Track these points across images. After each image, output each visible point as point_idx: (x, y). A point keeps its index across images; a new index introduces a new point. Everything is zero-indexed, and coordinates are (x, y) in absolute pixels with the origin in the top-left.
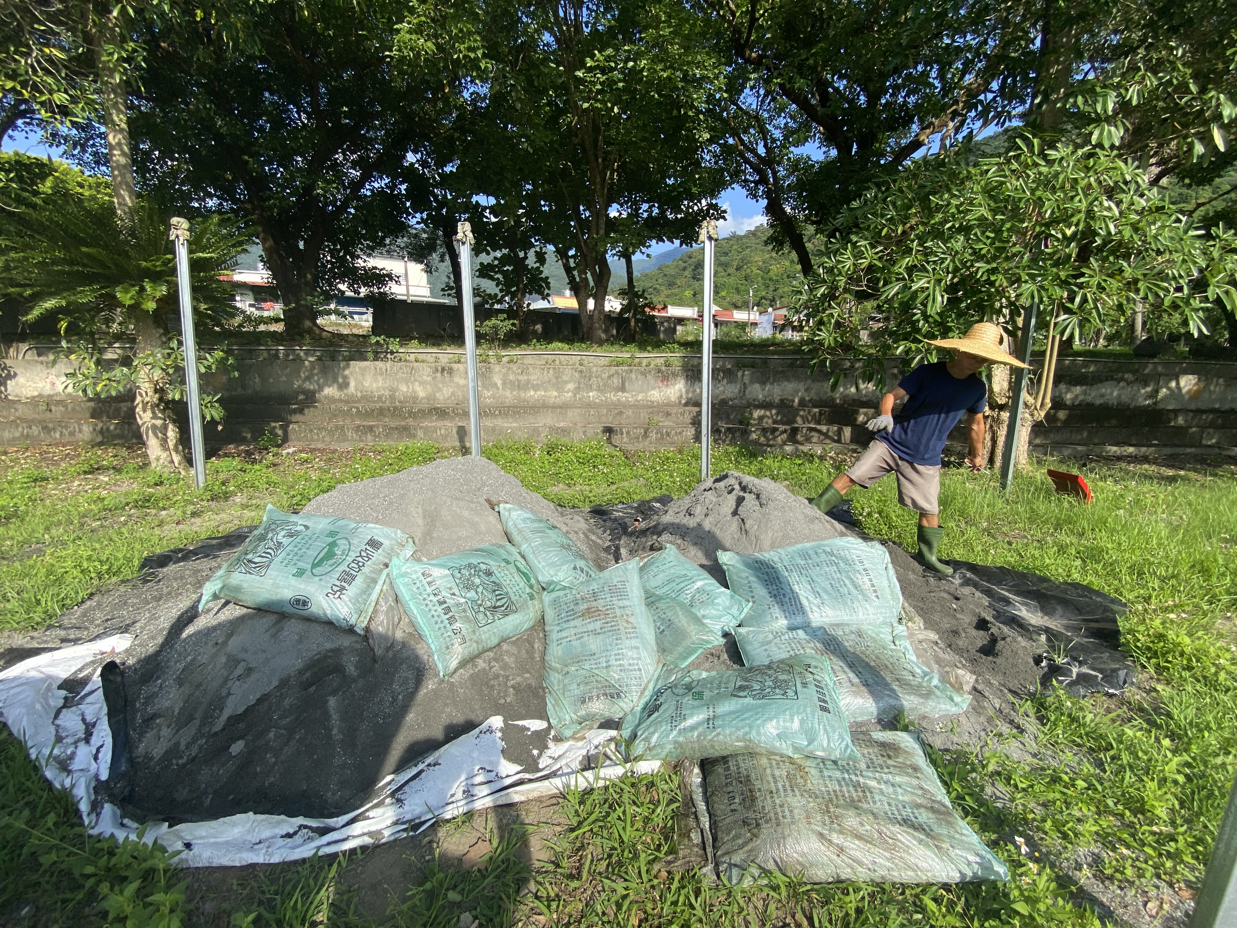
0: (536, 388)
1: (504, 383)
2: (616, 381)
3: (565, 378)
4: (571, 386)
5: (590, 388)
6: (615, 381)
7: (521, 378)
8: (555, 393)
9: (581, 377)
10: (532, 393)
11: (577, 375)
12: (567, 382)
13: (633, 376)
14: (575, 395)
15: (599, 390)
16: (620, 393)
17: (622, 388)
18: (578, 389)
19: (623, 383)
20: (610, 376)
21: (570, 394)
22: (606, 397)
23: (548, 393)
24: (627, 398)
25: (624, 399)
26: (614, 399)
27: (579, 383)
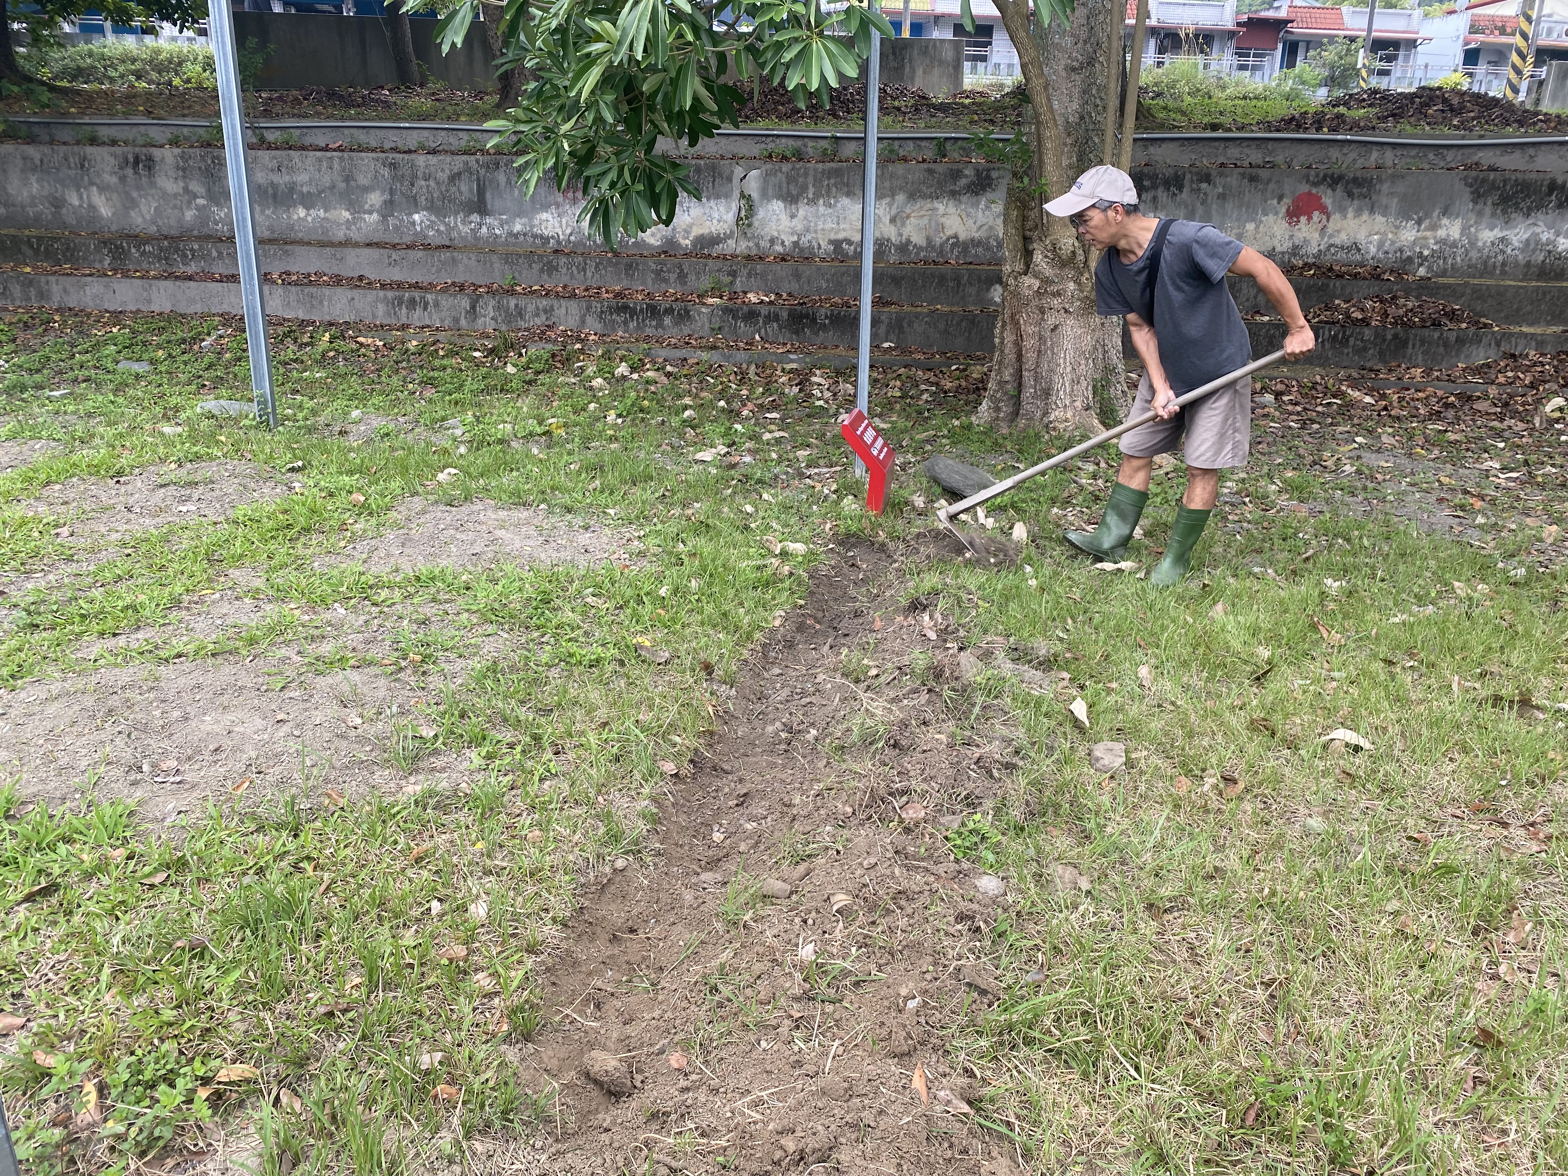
0: (308, 201)
2: (466, 189)
3: (363, 180)
4: (375, 198)
5: (414, 204)
6: (464, 188)
7: (276, 178)
8: (346, 215)
9: (394, 178)
10: (302, 212)
11: (386, 172)
12: (367, 189)
13: (502, 177)
14: (384, 217)
15: (431, 208)
16: (475, 217)
17: (480, 207)
18: (389, 208)
19: (481, 192)
20: (454, 177)
21: (375, 216)
22: (447, 225)
23: (332, 215)
24: (490, 228)
25: (484, 230)
26: (465, 230)
27: (392, 192)
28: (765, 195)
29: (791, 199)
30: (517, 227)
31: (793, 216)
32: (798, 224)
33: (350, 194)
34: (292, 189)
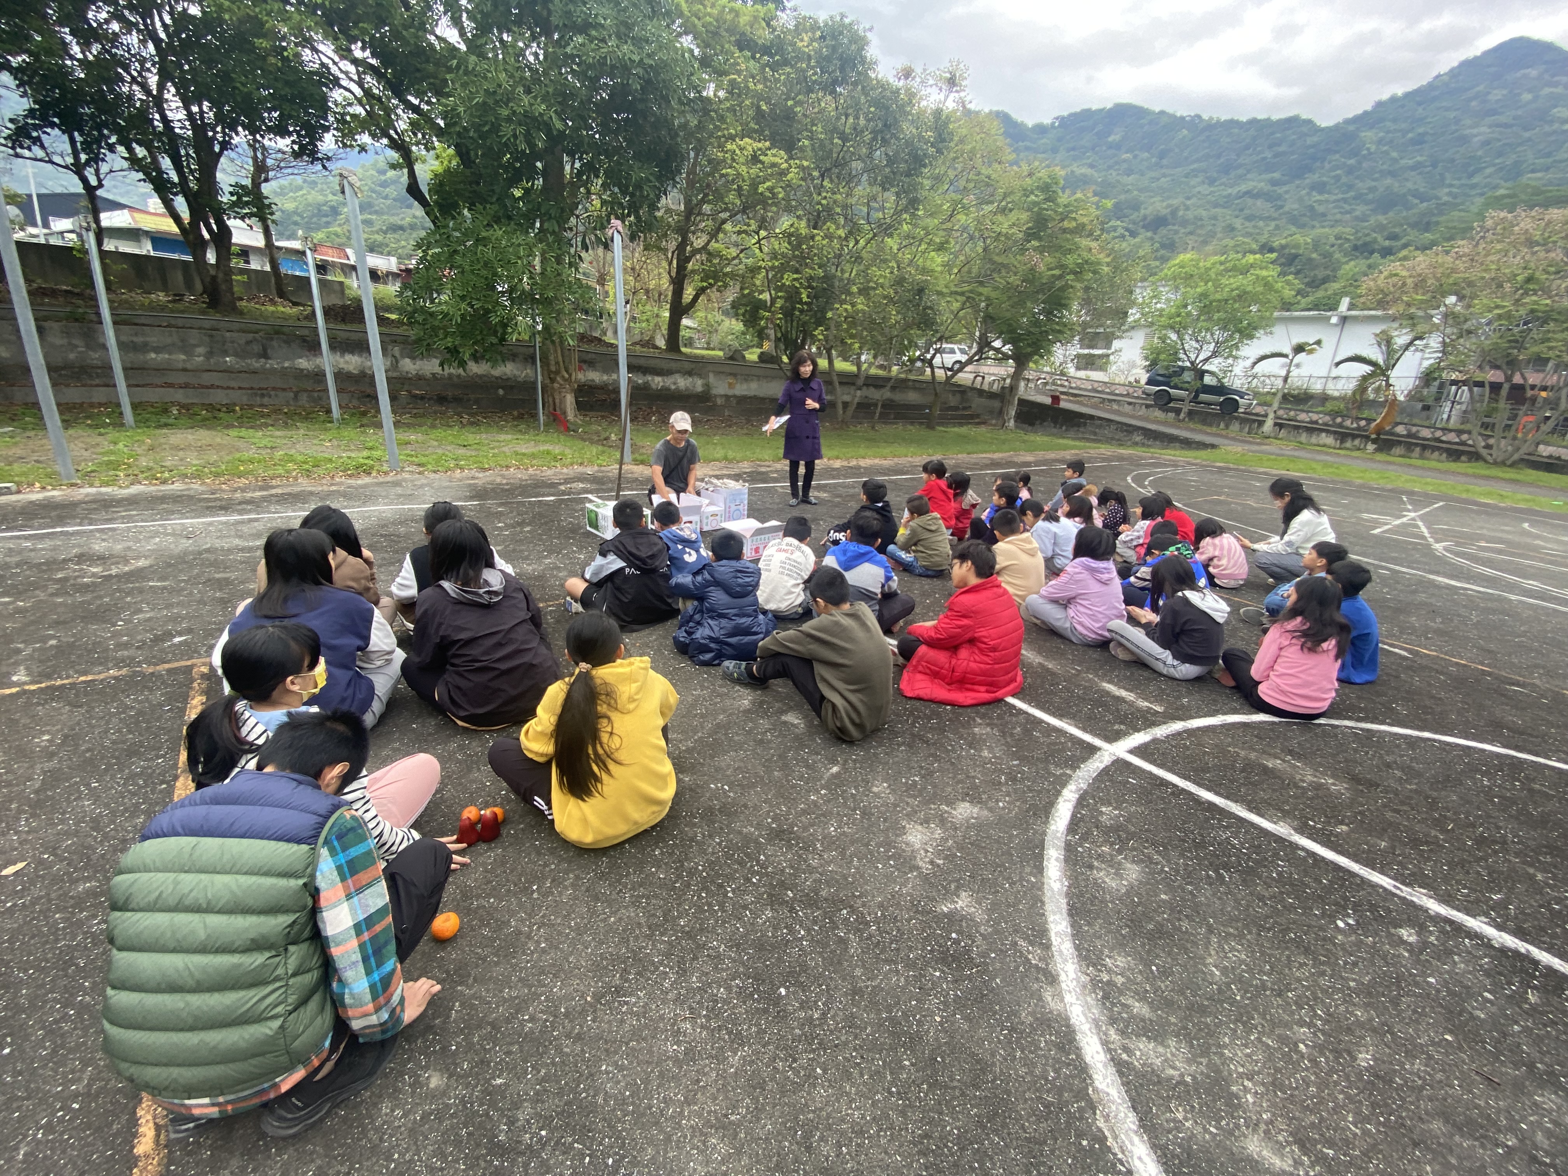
0: (157, 350)
2: (256, 348)
3: (193, 342)
4: (201, 350)
5: (226, 353)
6: (254, 347)
7: (135, 339)
8: (183, 357)
9: (212, 341)
10: (153, 355)
11: (207, 339)
12: (195, 346)
13: (275, 343)
15: (236, 355)
16: (262, 360)
17: (265, 355)
18: (210, 354)
19: (265, 349)
20: (248, 343)
21: (201, 358)
22: (246, 363)
23: (173, 357)
24: (271, 365)
25: (268, 365)
26: (257, 365)
27: (211, 347)
28: (403, 357)
29: (413, 358)
33: (186, 348)
34: (146, 344)
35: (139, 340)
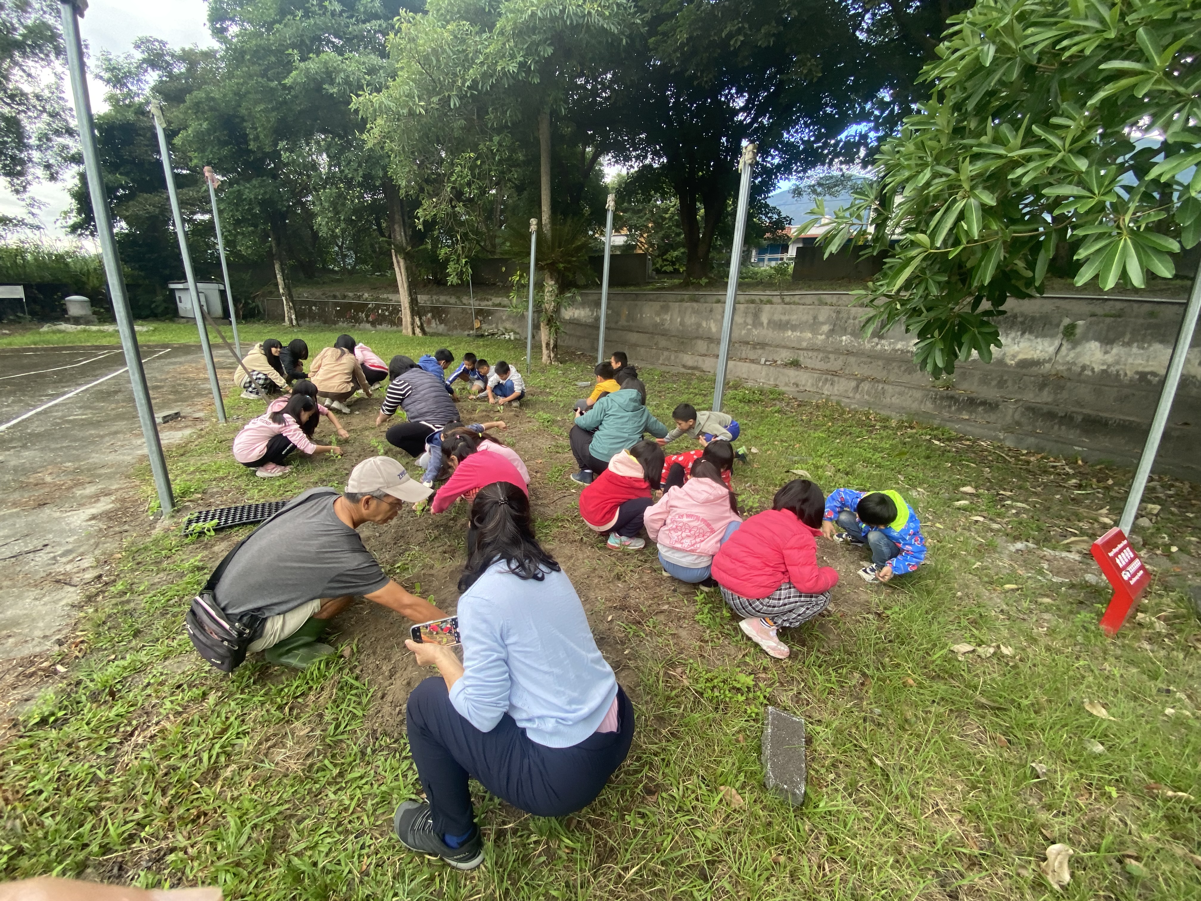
0: (794, 328)
1: (769, 323)
4: (826, 328)
5: (844, 331)
8: (810, 335)
9: (838, 318)
10: (790, 333)
11: (834, 316)
12: (823, 323)
14: (828, 337)
15: (853, 334)
16: (876, 340)
18: (831, 333)
21: (823, 337)
22: (859, 343)
23: (803, 335)
24: (883, 345)
25: (879, 346)
26: (868, 346)
27: (835, 325)
28: (1085, 338)
29: (1108, 341)
30: (899, 346)
31: (1106, 353)
32: (1109, 358)
33: (814, 325)
34: (788, 322)
35: (785, 318)
